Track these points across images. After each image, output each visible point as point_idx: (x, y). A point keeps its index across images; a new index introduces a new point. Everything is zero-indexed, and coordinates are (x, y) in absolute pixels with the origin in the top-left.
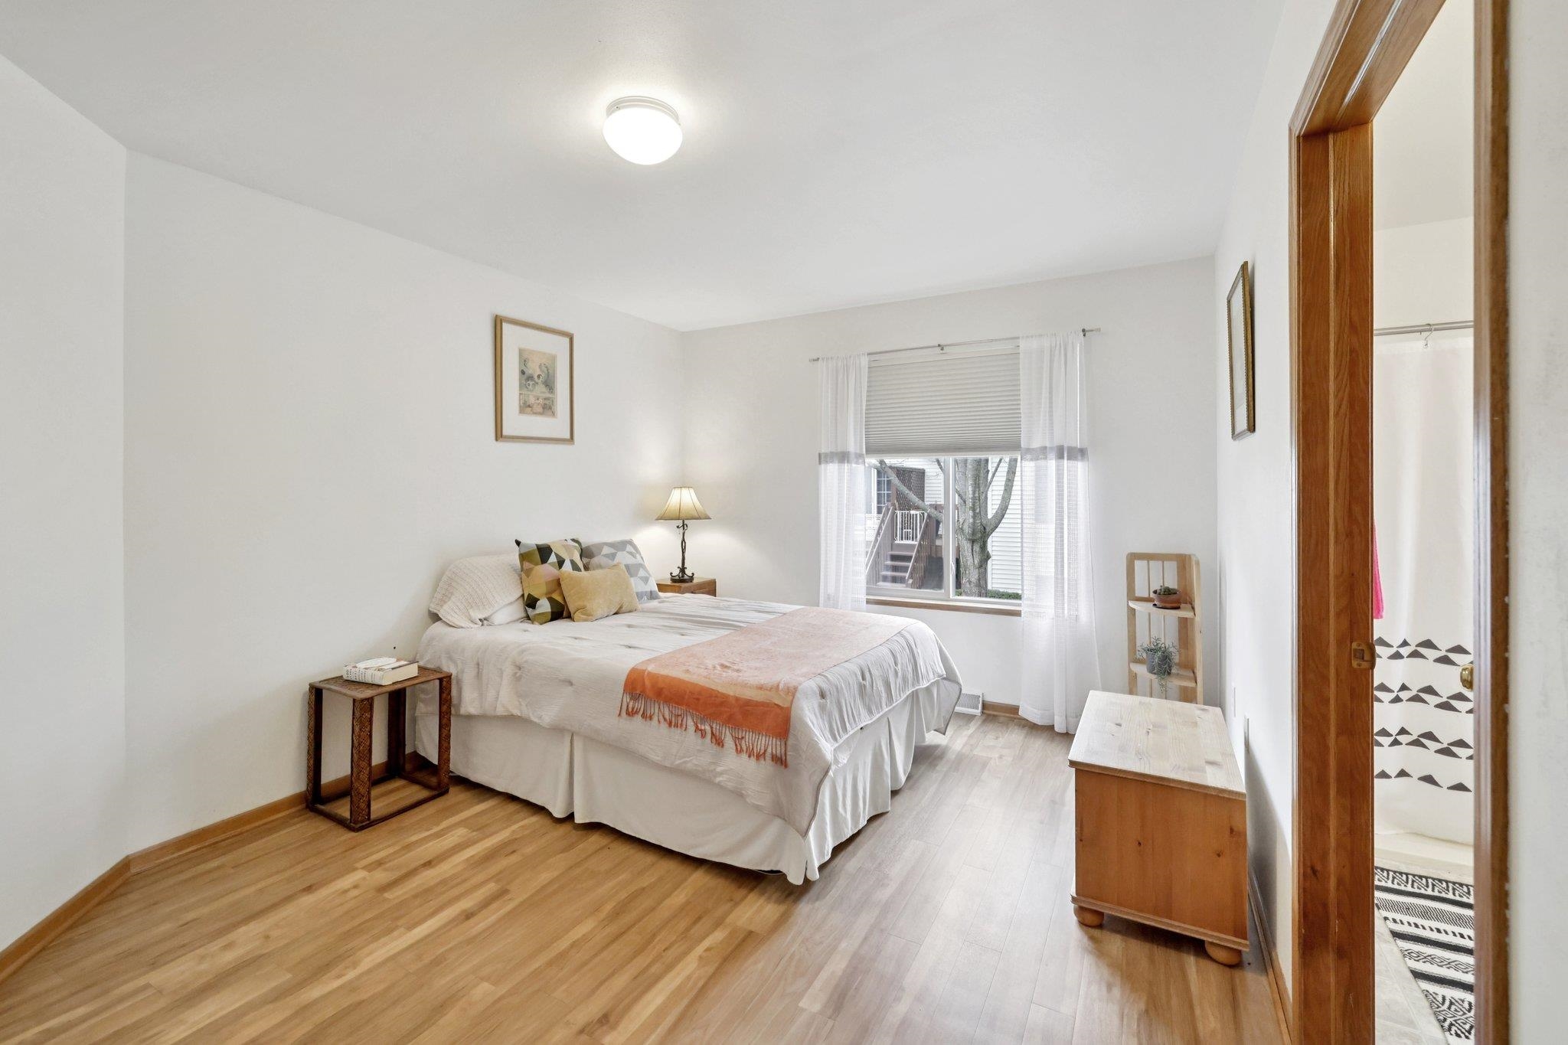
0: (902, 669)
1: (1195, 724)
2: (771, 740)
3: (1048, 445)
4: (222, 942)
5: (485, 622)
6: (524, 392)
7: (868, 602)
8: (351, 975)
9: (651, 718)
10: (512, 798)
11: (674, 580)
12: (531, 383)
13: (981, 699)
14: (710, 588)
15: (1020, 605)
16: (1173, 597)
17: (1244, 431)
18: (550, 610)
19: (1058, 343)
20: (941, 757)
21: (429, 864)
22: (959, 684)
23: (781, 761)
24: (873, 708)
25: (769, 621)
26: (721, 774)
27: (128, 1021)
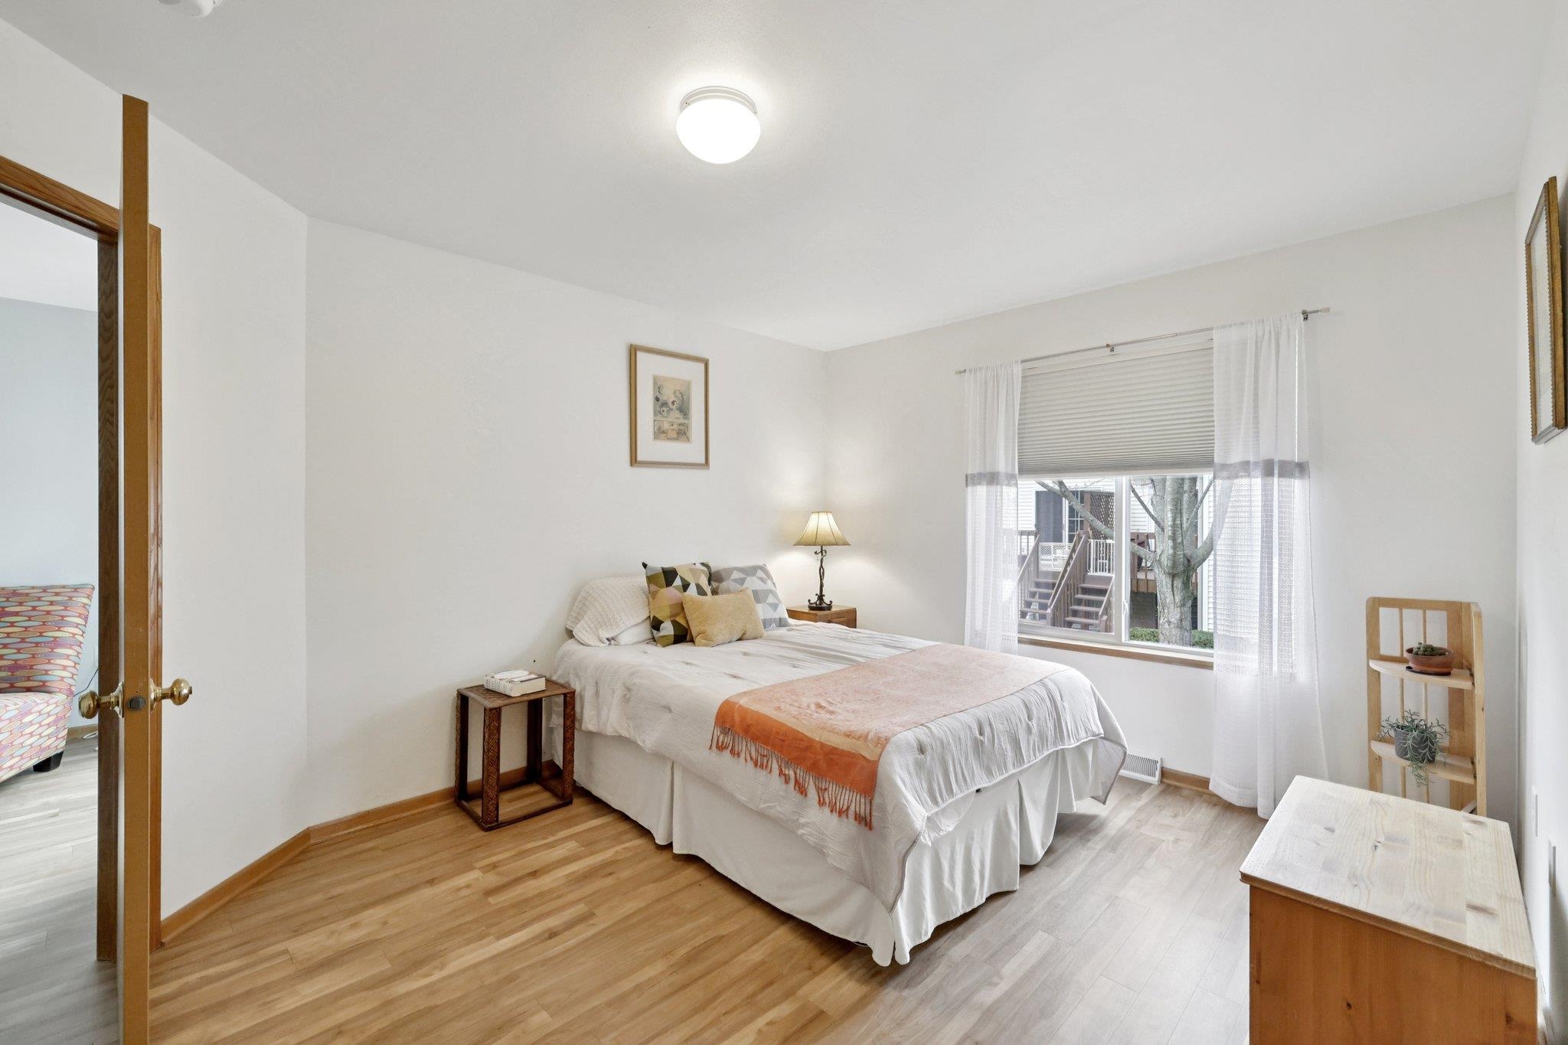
0: (1038, 725)
1: (1459, 843)
2: (855, 795)
3: (1252, 459)
4: (352, 920)
5: (613, 642)
6: (659, 418)
7: (1020, 641)
8: (437, 975)
9: (739, 755)
10: (624, 817)
11: (811, 608)
12: (665, 410)
13: (1159, 765)
14: (849, 619)
15: (1211, 656)
16: (1439, 659)
17: (1549, 427)
18: (672, 633)
19: (1267, 331)
20: (1095, 831)
21: (534, 874)
22: (1123, 746)
23: (865, 821)
24: (994, 769)
25: (892, 658)
26: (804, 825)
27: (261, 982)
